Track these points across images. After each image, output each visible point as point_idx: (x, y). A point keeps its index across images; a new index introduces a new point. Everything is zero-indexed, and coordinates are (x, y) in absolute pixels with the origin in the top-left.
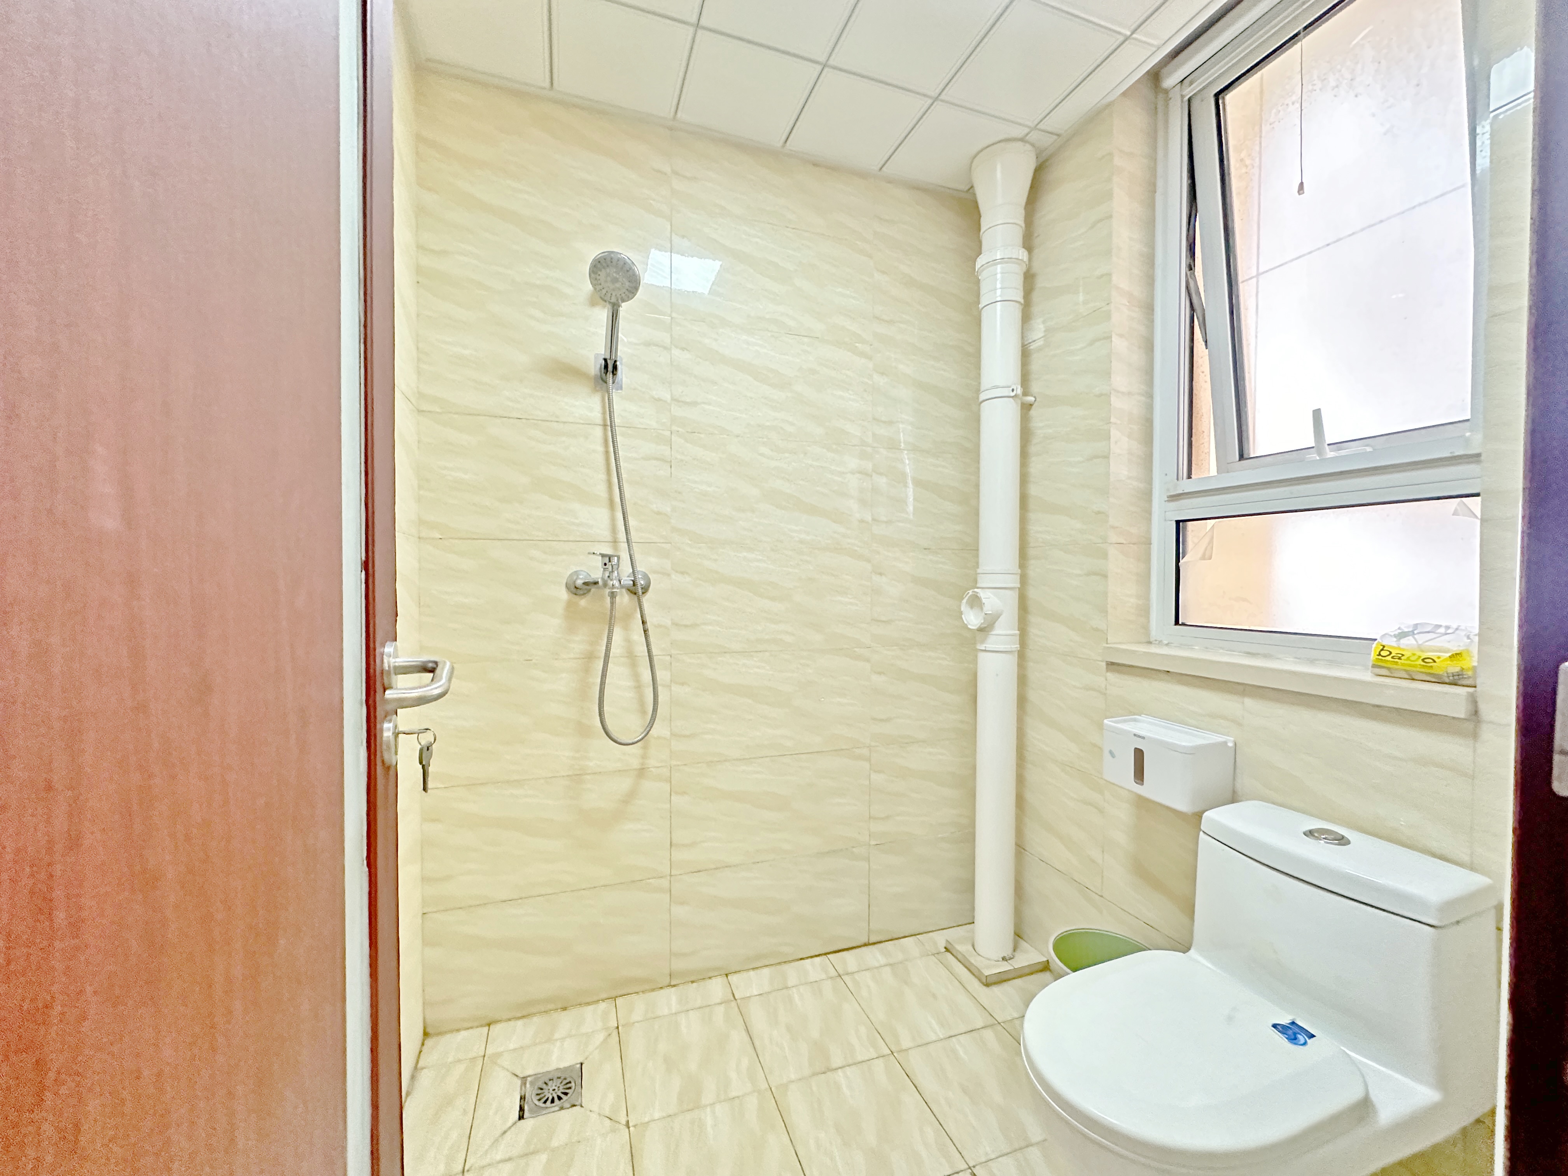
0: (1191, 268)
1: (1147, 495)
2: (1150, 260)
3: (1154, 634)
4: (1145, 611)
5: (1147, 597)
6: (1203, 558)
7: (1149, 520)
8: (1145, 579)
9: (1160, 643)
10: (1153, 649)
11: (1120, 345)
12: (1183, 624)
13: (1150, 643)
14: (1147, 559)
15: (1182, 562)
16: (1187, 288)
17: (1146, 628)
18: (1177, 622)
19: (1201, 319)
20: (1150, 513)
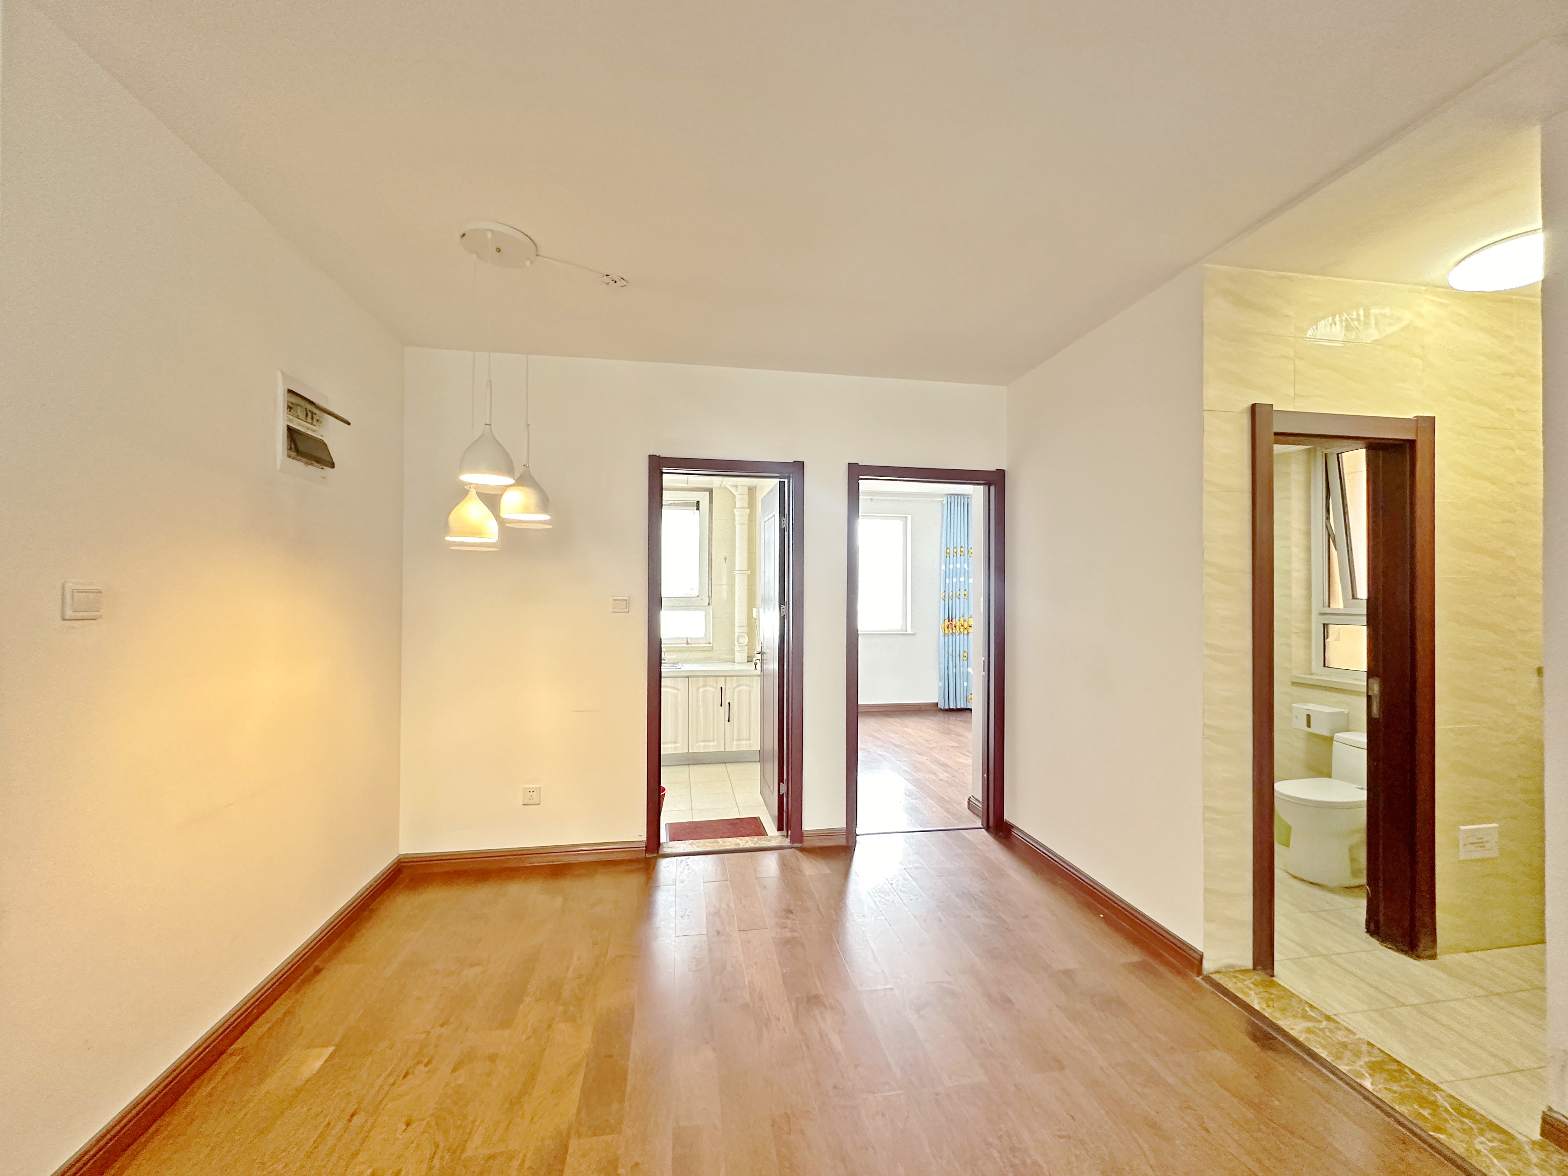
0: (1328, 518)
1: (1309, 612)
2: (1308, 514)
3: (1314, 670)
4: (1309, 661)
5: (1310, 654)
6: (1335, 640)
7: (1310, 623)
8: (1309, 647)
9: (1317, 675)
10: (1313, 677)
11: (1295, 550)
12: (1328, 667)
13: (1312, 674)
14: (1310, 639)
15: (1326, 641)
16: (1327, 526)
17: (1310, 669)
18: (1325, 666)
19: (1333, 539)
20: (1311, 619)
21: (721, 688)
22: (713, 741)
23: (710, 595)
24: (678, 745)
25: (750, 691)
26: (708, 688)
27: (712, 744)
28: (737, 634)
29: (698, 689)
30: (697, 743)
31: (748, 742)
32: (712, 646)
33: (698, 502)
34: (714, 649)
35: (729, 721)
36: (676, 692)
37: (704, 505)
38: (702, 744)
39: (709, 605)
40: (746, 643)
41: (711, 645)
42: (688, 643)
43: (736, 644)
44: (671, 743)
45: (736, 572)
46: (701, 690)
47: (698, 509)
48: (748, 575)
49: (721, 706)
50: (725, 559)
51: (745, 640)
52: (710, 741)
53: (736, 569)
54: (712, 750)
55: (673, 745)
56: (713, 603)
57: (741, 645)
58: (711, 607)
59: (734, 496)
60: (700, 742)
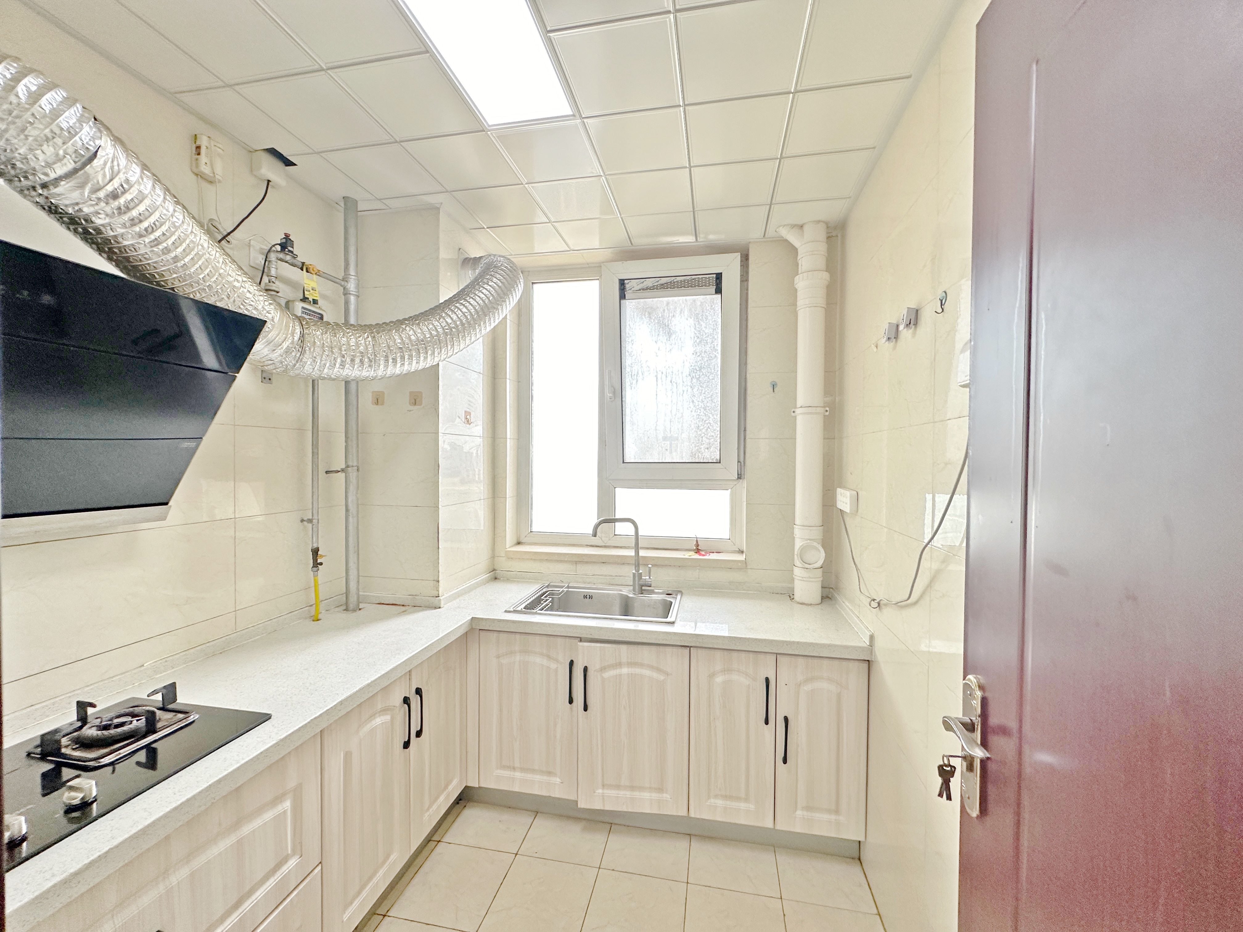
21: (767, 680)
22: (746, 800)
23: (742, 460)
24: (666, 796)
25: (839, 696)
26: (735, 677)
27: (743, 805)
28: (798, 544)
29: (712, 676)
30: (709, 798)
31: (833, 817)
32: (745, 562)
33: (719, 276)
34: (749, 567)
35: (785, 761)
36: (662, 678)
37: (731, 282)
38: (720, 802)
39: (740, 477)
40: (820, 563)
41: (742, 558)
42: (698, 551)
43: (798, 562)
44: (651, 789)
45: (798, 411)
46: (719, 679)
47: (719, 291)
48: (825, 416)
49: (767, 722)
50: (774, 386)
51: (819, 557)
52: (738, 799)
53: (799, 405)
54: (742, 821)
55: (655, 796)
56: (748, 474)
57: (807, 566)
58: (744, 483)
59: (794, 250)
60: (716, 796)
